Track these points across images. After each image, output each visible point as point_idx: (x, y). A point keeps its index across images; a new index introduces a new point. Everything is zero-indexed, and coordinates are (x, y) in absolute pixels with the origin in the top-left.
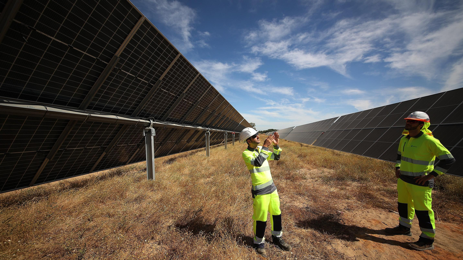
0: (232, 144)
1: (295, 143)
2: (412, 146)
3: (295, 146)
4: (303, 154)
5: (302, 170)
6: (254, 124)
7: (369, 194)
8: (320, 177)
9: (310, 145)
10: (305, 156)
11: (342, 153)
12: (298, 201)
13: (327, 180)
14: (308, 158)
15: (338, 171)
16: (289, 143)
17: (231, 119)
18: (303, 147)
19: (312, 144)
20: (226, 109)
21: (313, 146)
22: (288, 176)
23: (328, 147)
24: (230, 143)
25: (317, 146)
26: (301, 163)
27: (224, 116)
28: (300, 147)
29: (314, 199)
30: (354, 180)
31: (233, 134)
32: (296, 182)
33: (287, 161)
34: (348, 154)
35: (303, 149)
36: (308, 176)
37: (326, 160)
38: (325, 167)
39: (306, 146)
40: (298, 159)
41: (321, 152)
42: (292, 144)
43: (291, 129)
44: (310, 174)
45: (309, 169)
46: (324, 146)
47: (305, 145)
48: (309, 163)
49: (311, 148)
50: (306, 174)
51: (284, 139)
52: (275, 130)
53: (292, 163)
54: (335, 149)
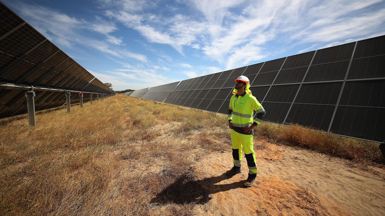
0: (79, 106)
1: (150, 102)
2: (240, 103)
3: (150, 104)
4: (157, 111)
5: (157, 126)
6: (111, 84)
7: (207, 140)
8: (172, 131)
9: (162, 103)
10: (159, 113)
11: (184, 108)
12: (155, 165)
13: (177, 133)
14: (161, 114)
15: (185, 123)
16: (146, 102)
17: (79, 78)
18: (157, 105)
19: (163, 102)
20: (70, 67)
21: (164, 103)
22: (144, 135)
23: (175, 104)
24: (78, 105)
25: (167, 103)
26: (156, 120)
27: (69, 74)
28: (155, 105)
29: (170, 157)
30: (195, 129)
31: (81, 94)
32: (152, 140)
33: (143, 120)
34: (188, 108)
35: (157, 106)
36: (162, 132)
37: (174, 115)
38: (175, 121)
39: (159, 104)
40: (153, 116)
41: (171, 108)
42: (148, 102)
43: (147, 90)
44: (164, 129)
45: (163, 125)
46: (172, 103)
47: (158, 102)
48: (162, 118)
49: (163, 105)
50: (161, 130)
51: (141, 98)
52: (132, 90)
53: (148, 121)
54: (180, 105)
